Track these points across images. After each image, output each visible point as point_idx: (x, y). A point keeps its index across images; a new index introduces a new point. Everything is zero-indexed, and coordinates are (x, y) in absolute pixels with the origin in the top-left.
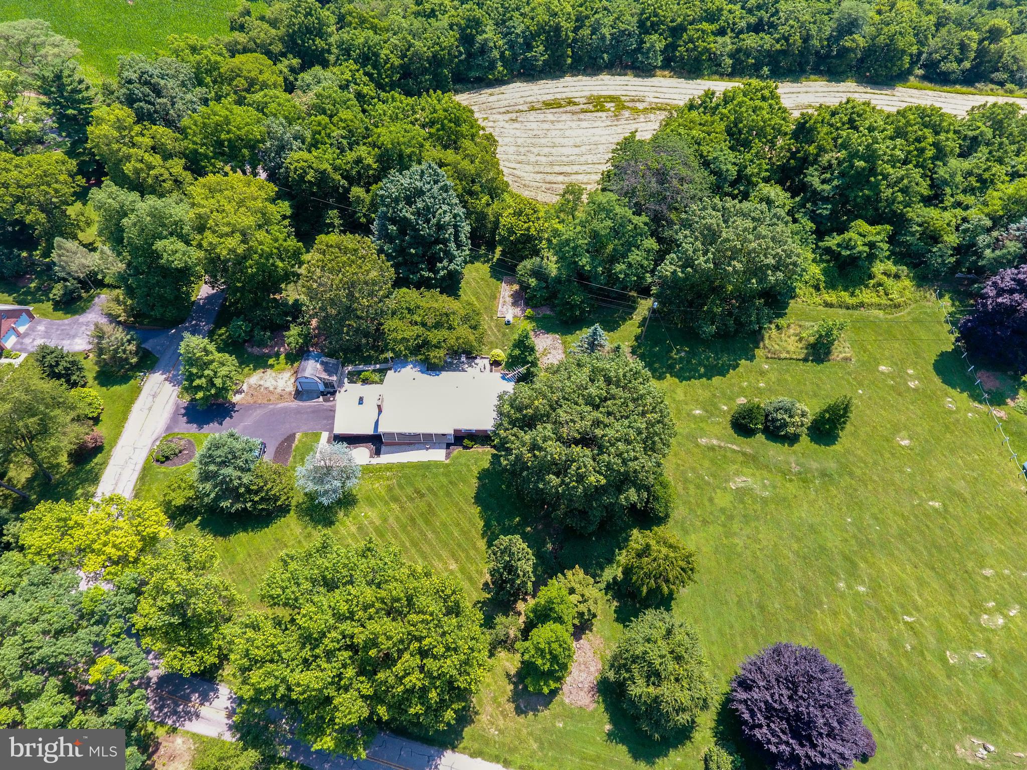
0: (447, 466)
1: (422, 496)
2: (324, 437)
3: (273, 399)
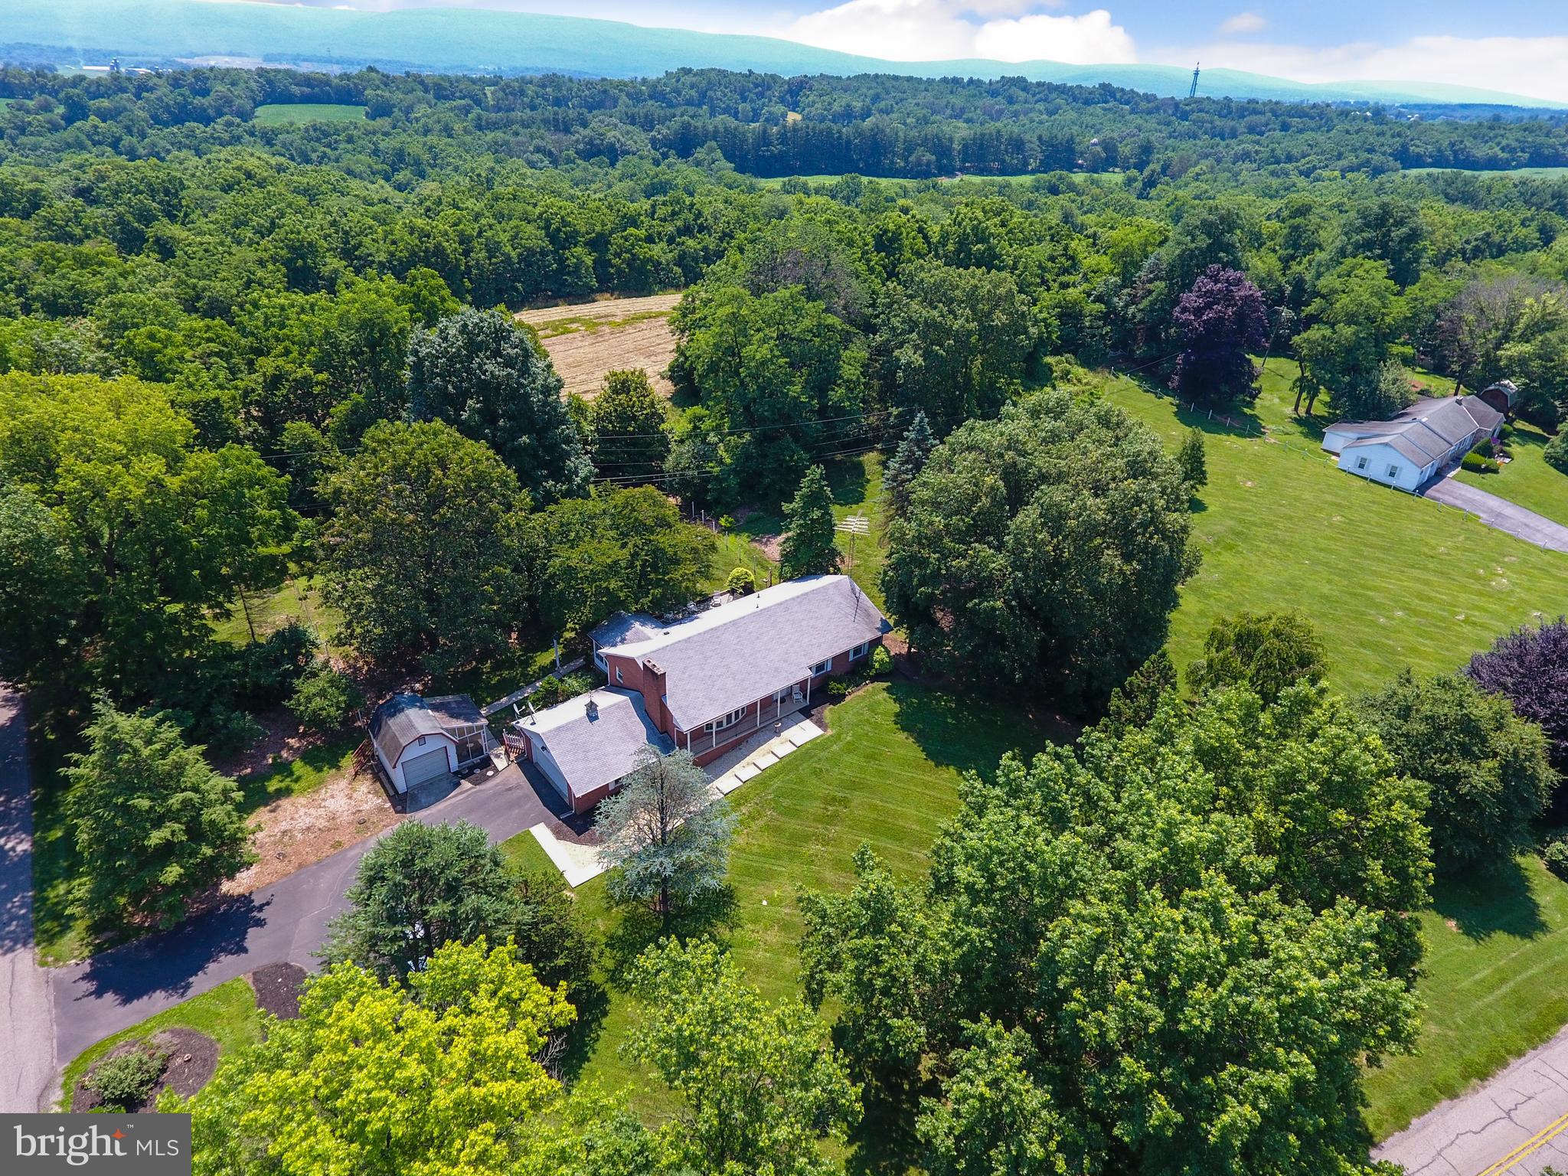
0: (837, 738)
1: (844, 802)
2: (542, 834)
3: (345, 839)
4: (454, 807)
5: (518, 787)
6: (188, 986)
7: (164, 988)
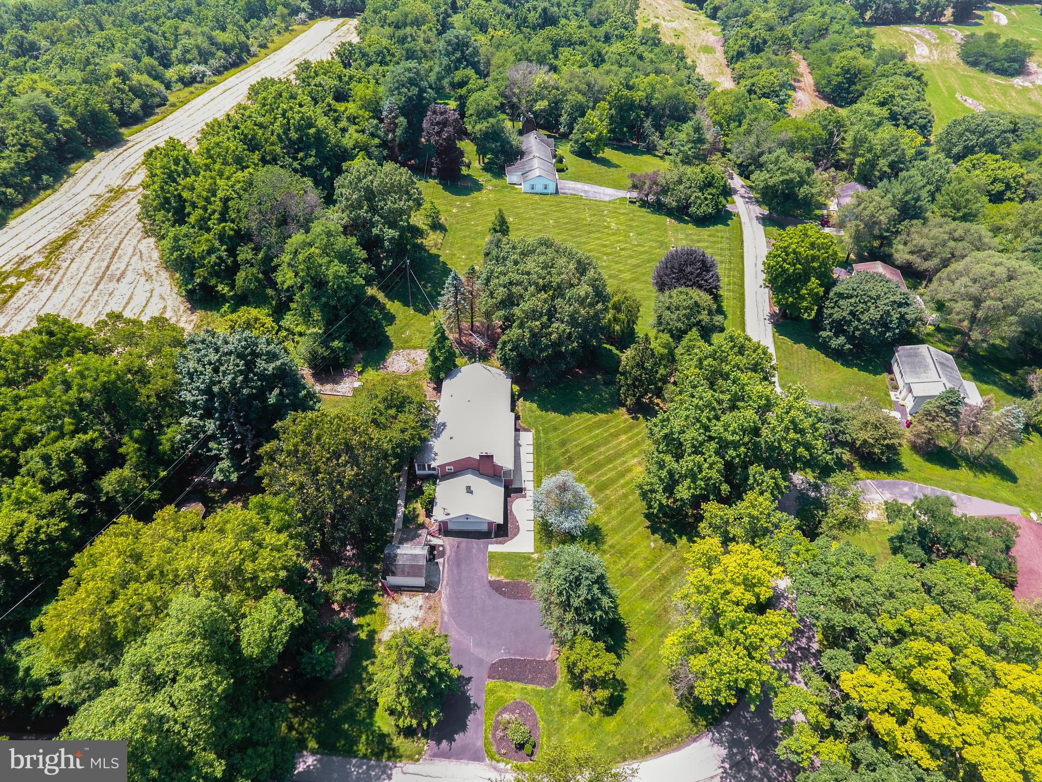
0: (537, 431)
1: (567, 451)
2: (493, 548)
3: (434, 618)
4: (451, 571)
5: (459, 543)
6: (475, 705)
7: (469, 713)
